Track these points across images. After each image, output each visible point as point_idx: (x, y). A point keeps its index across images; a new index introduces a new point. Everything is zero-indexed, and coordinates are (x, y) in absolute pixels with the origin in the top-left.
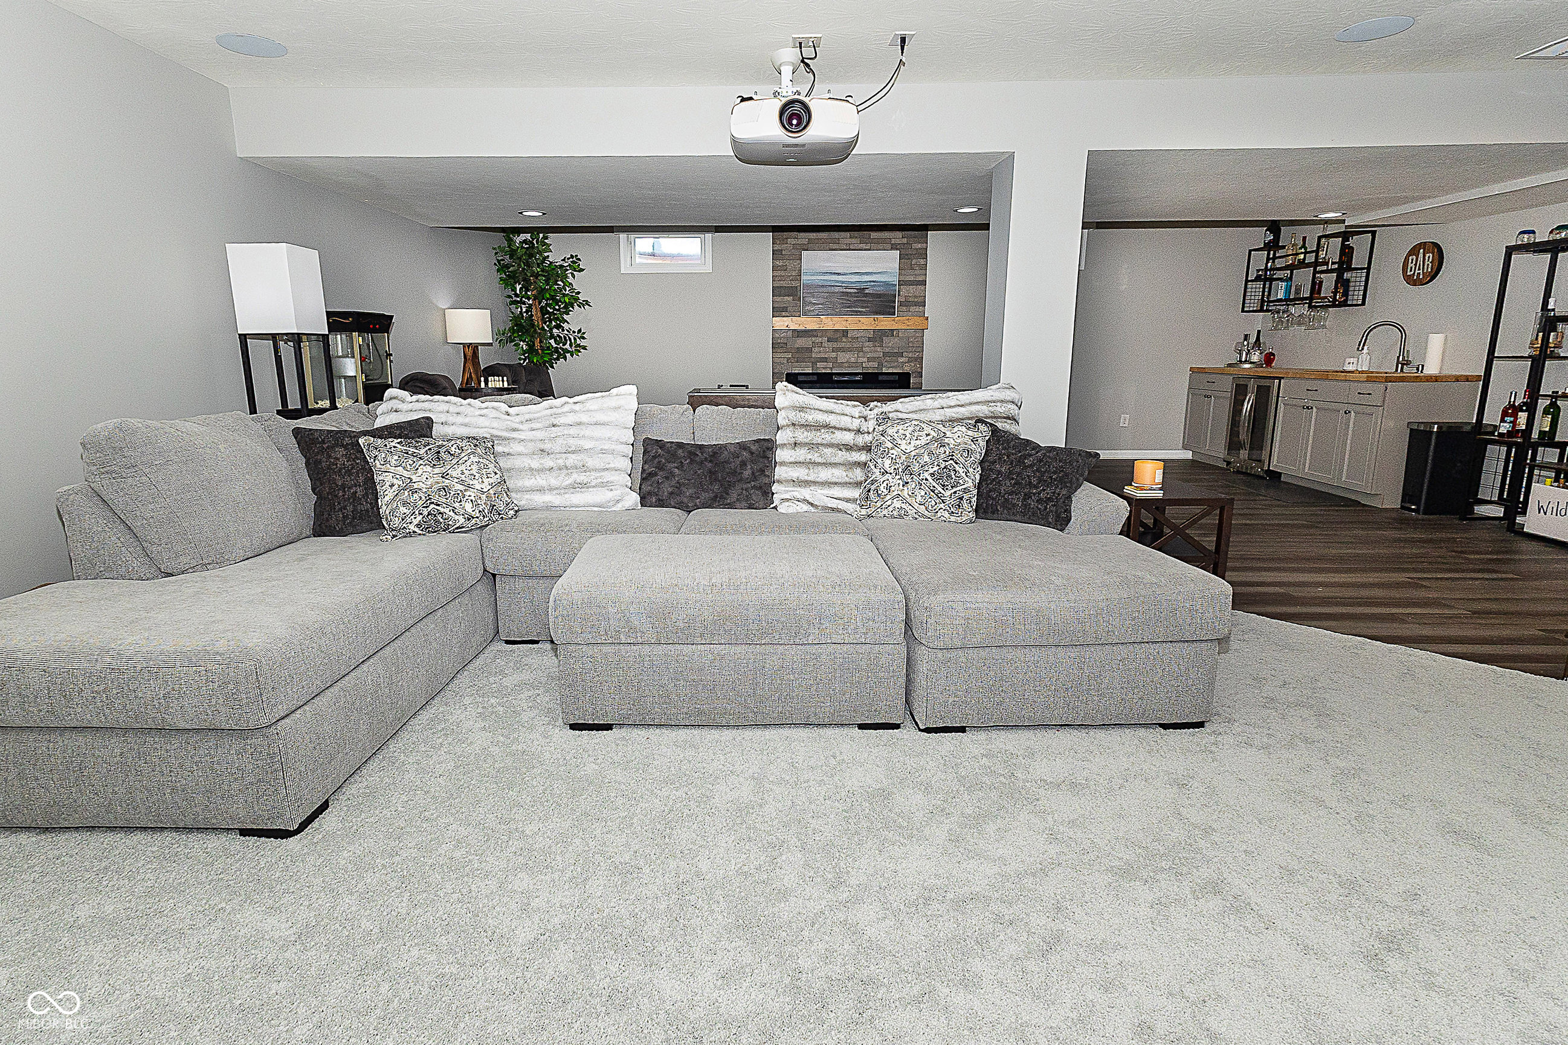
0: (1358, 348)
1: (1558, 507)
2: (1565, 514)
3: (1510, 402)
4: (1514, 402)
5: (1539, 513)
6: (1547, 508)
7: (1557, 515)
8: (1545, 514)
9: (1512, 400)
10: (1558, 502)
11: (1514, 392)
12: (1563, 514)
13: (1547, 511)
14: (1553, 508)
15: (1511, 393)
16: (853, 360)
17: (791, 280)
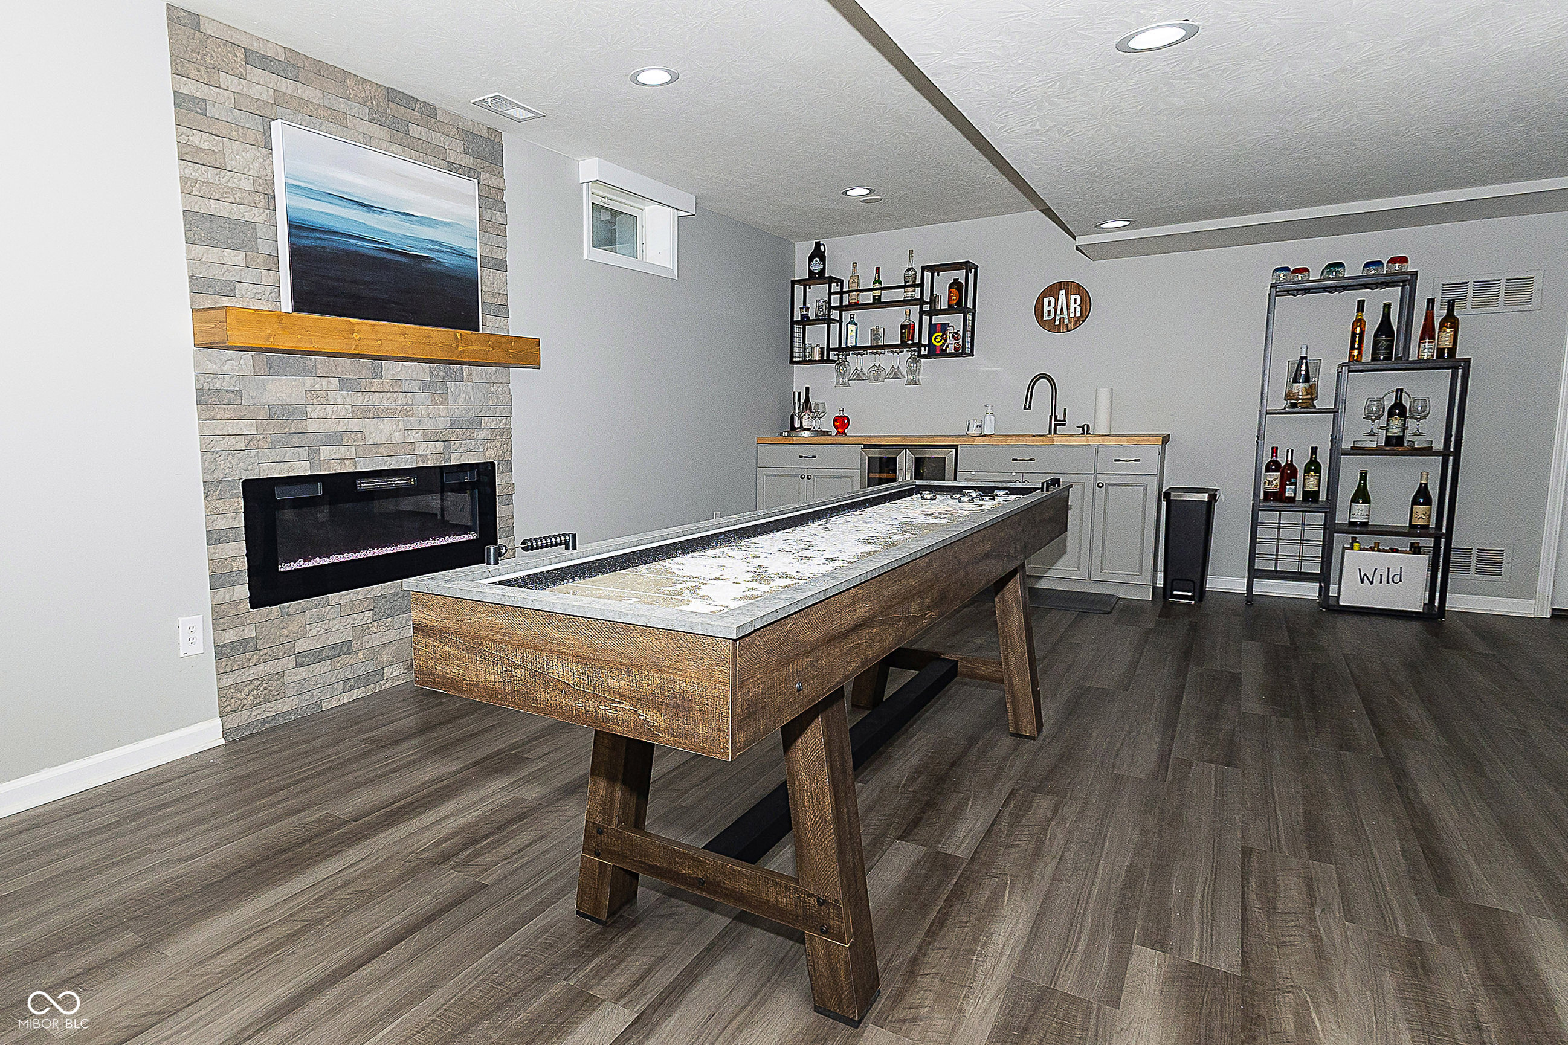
0: (1025, 406)
1: (1388, 574)
2: (1400, 581)
3: (1287, 461)
4: (1292, 461)
5: (1362, 582)
6: (1373, 577)
7: (1388, 583)
8: (1372, 583)
9: (1289, 459)
10: (1388, 569)
11: (1290, 451)
12: (1397, 579)
13: (1373, 579)
14: (1381, 575)
15: (1288, 451)
16: (398, 438)
17: (238, 200)
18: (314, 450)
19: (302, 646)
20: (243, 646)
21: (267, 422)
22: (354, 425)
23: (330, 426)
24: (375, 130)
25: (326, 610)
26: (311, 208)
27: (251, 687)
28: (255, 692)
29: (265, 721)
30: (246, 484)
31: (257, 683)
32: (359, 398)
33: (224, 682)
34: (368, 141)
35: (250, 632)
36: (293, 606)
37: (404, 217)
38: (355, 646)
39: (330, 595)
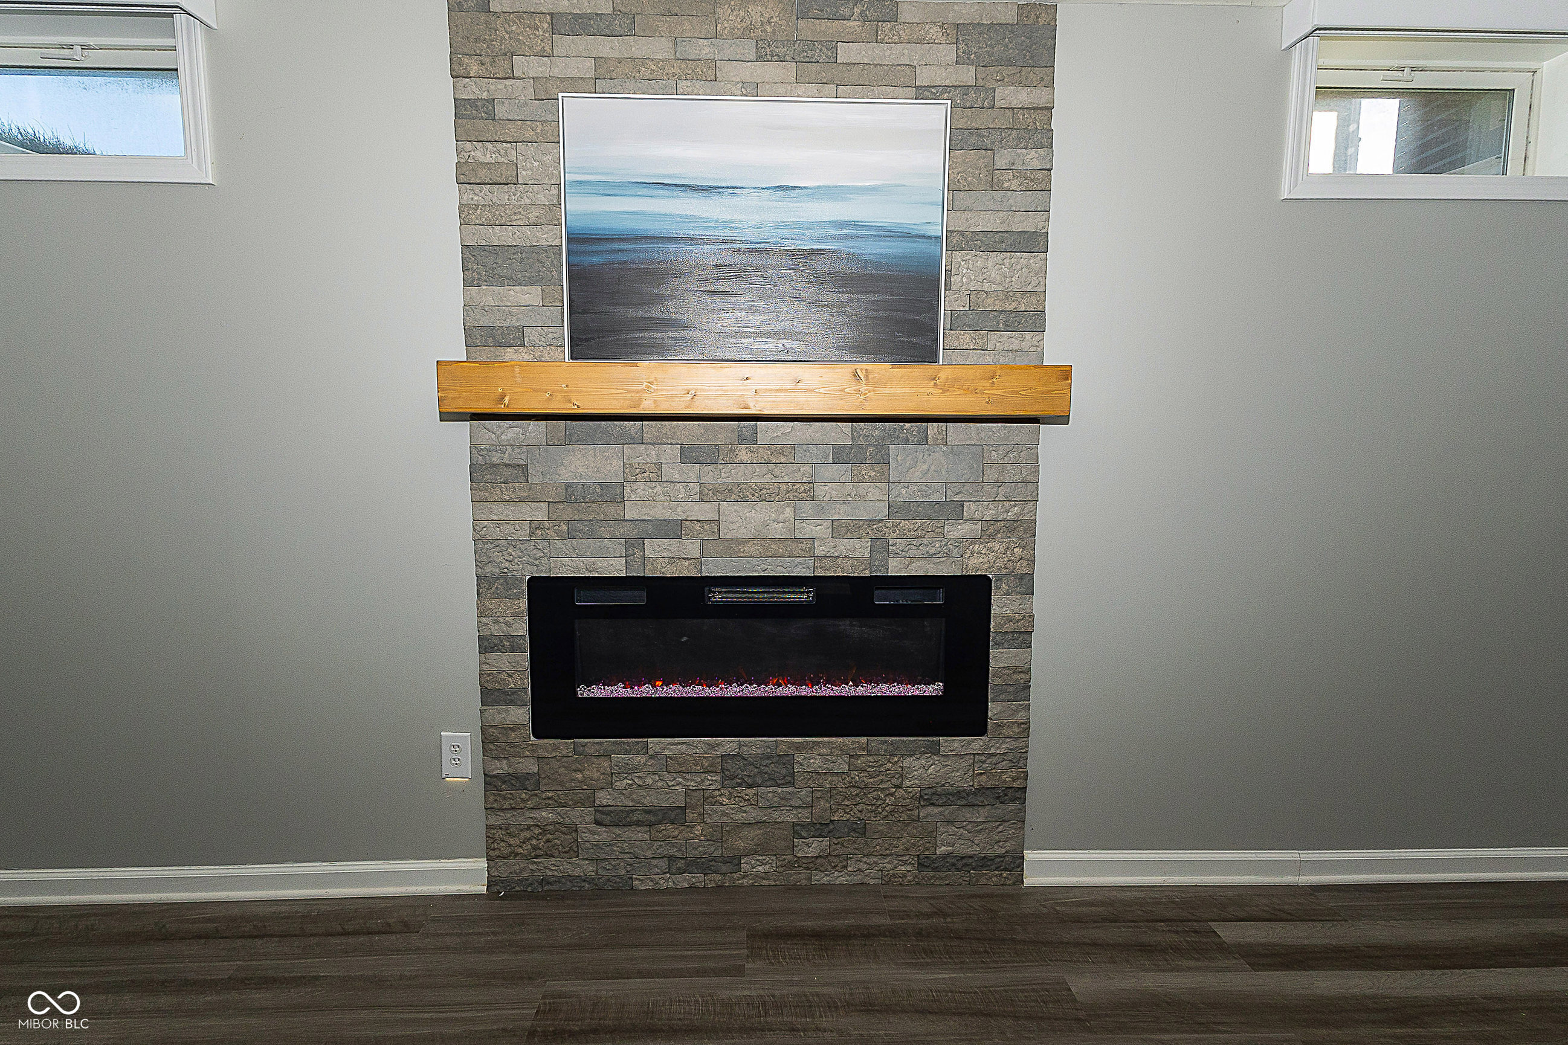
16: (778, 530)
17: (531, 221)
18: (634, 543)
19: (604, 798)
20: (518, 780)
21: (561, 506)
22: (704, 511)
23: (661, 512)
24: (771, 71)
25: (639, 759)
26: (604, 209)
27: (527, 834)
28: (534, 842)
29: (545, 881)
30: (535, 583)
31: (537, 831)
32: (710, 474)
33: (493, 820)
34: (752, 89)
35: (530, 766)
36: (591, 744)
37: (781, 193)
38: (691, 815)
39: (650, 740)
